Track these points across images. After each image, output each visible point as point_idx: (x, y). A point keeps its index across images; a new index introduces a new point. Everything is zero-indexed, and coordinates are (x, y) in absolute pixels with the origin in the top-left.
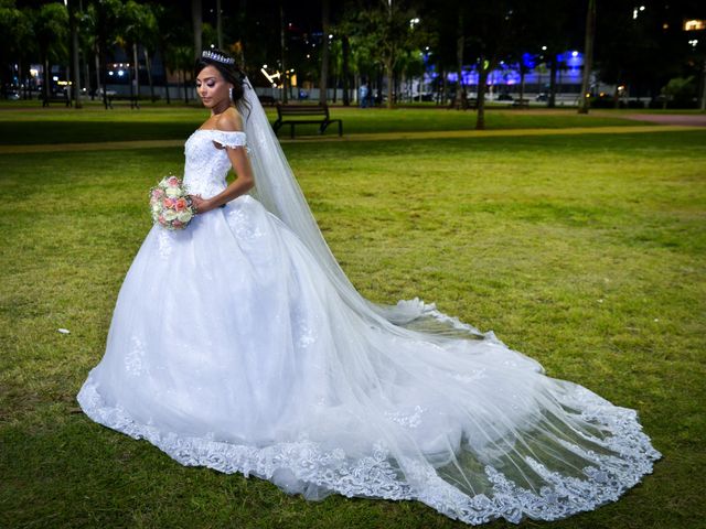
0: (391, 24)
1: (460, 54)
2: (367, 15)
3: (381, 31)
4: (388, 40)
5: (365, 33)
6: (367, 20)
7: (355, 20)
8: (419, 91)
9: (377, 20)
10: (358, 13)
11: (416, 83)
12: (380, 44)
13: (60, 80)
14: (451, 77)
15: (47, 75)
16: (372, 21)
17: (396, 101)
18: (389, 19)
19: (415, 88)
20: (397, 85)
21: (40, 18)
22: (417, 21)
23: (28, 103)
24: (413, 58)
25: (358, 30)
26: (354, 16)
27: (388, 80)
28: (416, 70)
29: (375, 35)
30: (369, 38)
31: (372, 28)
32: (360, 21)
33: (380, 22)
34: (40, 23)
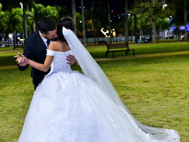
0: (155, 7)
1: (185, 18)
2: (144, 5)
3: (150, 11)
4: (153, 14)
5: (144, 12)
6: (144, 7)
7: (139, 7)
8: (168, 35)
9: (148, 6)
10: (140, 4)
11: (166, 32)
12: (150, 16)
13: (21, 38)
14: (182, 28)
15: (15, 37)
16: (146, 7)
17: (158, 40)
18: (154, 6)
19: (166, 34)
20: (158, 33)
21: (12, 15)
22: (166, 5)
23: (8, 48)
24: (164, 21)
25: (140, 11)
26: (139, 5)
27: (154, 31)
28: (166, 26)
29: (147, 13)
30: (145, 14)
31: (146, 10)
32: (141, 8)
33: (150, 7)
34: (12, 16)
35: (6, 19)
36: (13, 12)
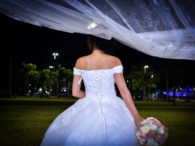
1: (167, 85)
2: (138, 73)
3: (142, 78)
4: (144, 80)
5: (137, 78)
6: (137, 74)
7: (134, 74)
8: (154, 97)
9: (141, 74)
10: (135, 72)
11: (153, 95)
12: (142, 82)
14: (165, 93)
16: (139, 74)
17: (148, 100)
18: (145, 74)
20: (147, 96)
24: (152, 86)
25: (135, 77)
26: (134, 73)
27: (144, 93)
28: (153, 91)
29: (140, 79)
30: (138, 80)
31: (139, 77)
32: (135, 75)
33: (142, 75)
34: (42, 75)
35: (38, 76)
36: (43, 72)
